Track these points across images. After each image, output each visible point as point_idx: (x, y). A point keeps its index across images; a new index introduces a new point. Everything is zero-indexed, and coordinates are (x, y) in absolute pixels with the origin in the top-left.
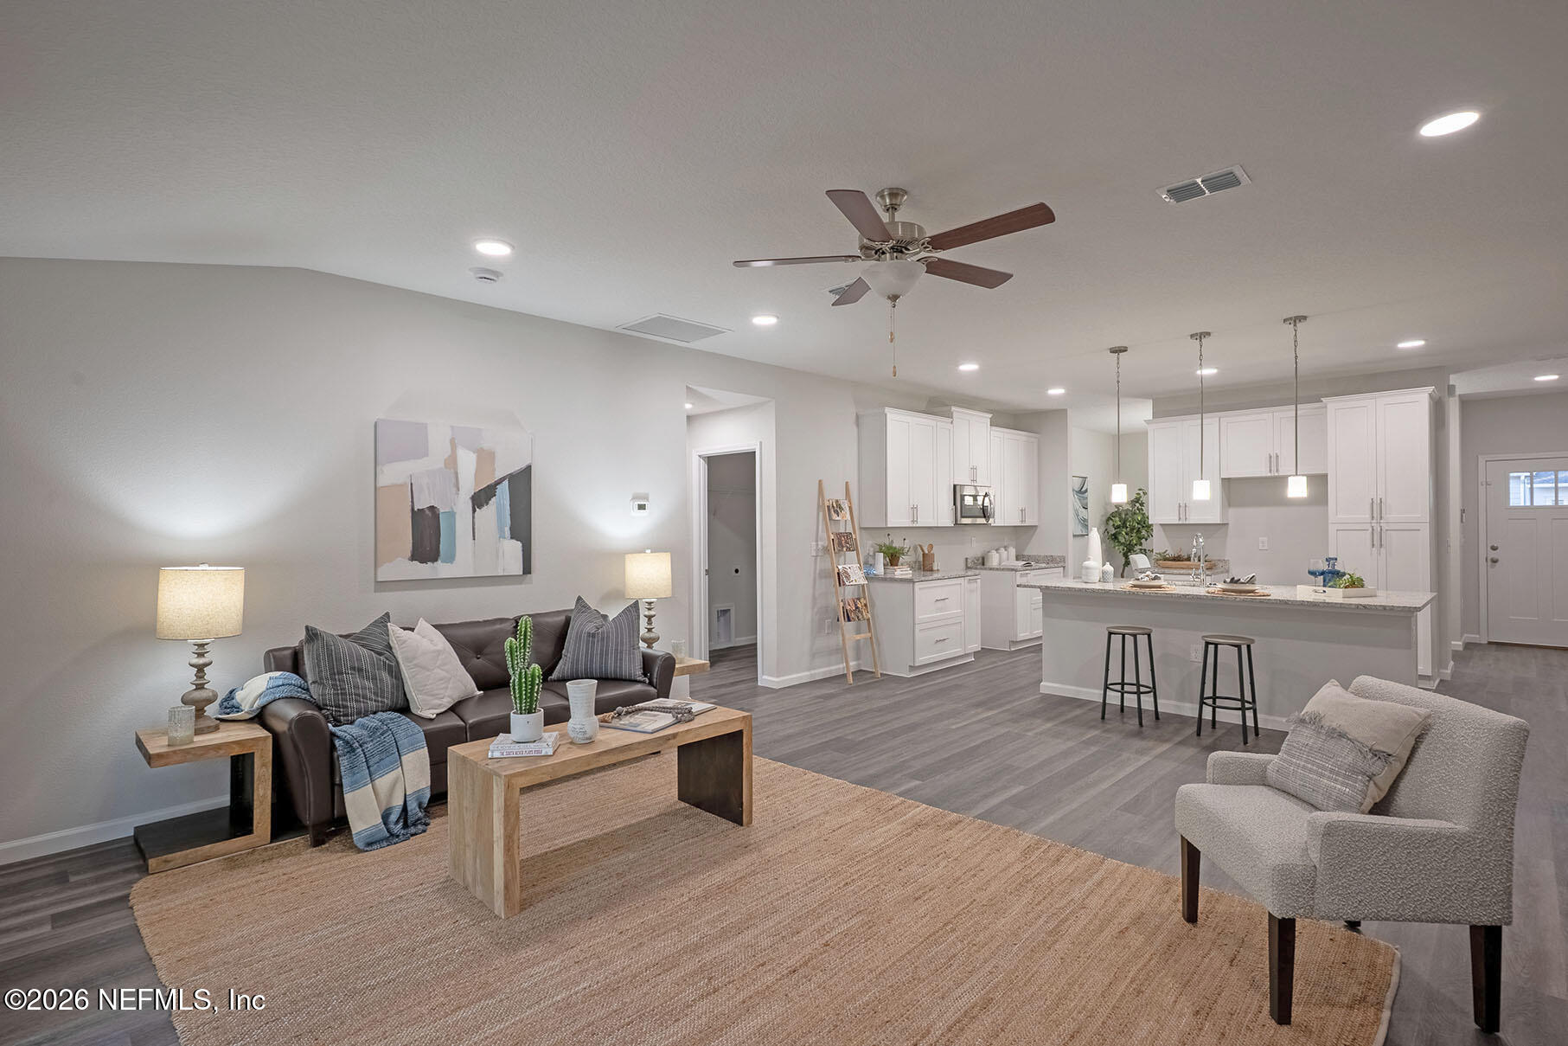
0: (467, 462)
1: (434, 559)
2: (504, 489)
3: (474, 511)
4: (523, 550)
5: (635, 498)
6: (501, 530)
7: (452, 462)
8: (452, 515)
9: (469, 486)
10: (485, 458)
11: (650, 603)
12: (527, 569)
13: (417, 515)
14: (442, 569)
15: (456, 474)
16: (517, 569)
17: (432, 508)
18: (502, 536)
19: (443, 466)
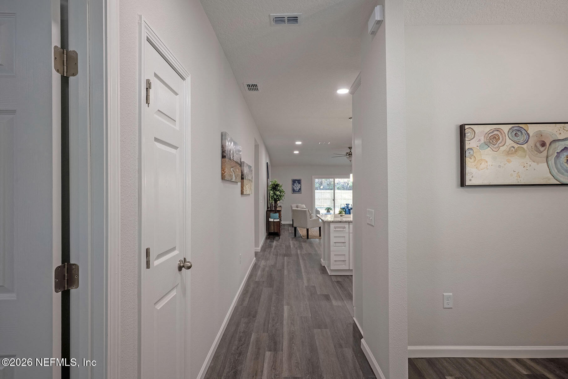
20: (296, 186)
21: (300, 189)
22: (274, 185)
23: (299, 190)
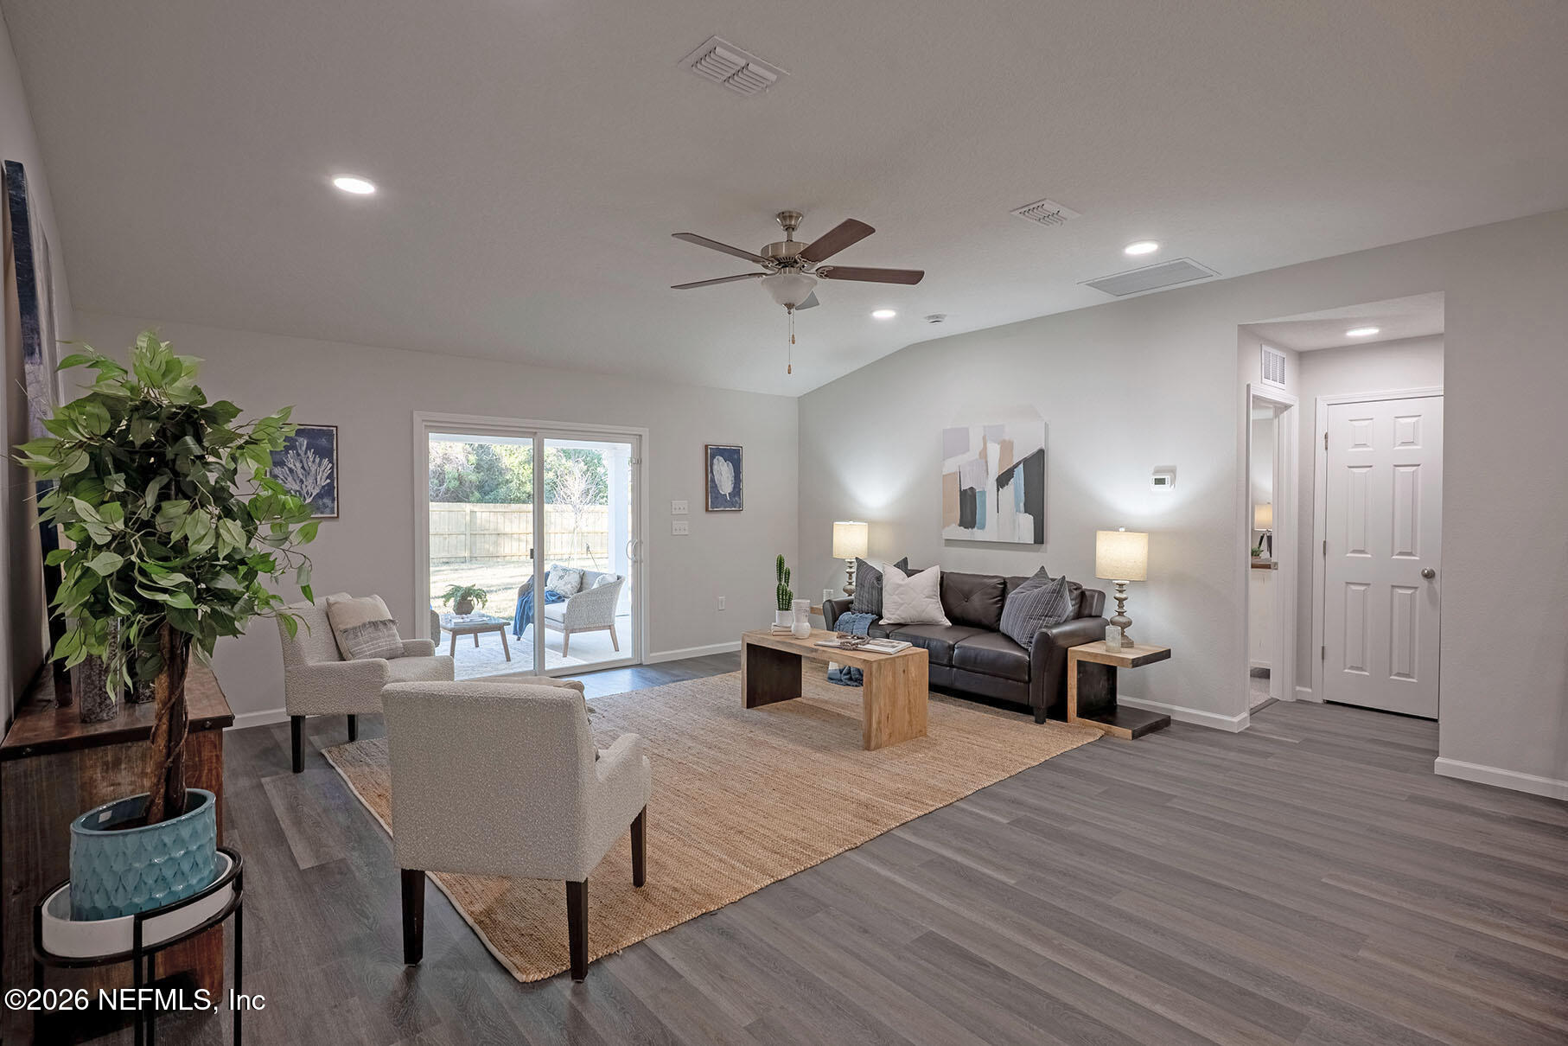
0: (994, 451)
1: (973, 527)
2: (1020, 471)
3: (998, 490)
4: (1034, 523)
5: (1156, 472)
6: (1017, 505)
7: (984, 454)
8: (983, 493)
9: (995, 471)
10: (1007, 447)
11: (1121, 585)
12: (1040, 538)
13: (963, 493)
14: (977, 534)
15: (987, 462)
16: (1029, 537)
17: (972, 489)
18: (1018, 510)
19: (977, 457)
20: (300, 471)
21: (329, 491)
22: (145, 409)
23: (320, 496)
